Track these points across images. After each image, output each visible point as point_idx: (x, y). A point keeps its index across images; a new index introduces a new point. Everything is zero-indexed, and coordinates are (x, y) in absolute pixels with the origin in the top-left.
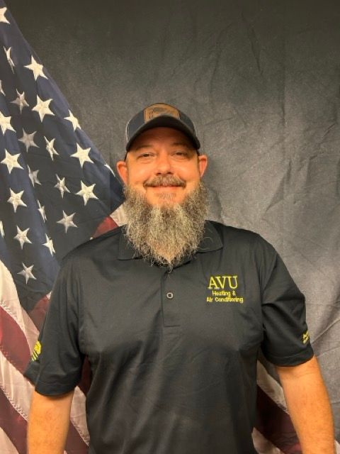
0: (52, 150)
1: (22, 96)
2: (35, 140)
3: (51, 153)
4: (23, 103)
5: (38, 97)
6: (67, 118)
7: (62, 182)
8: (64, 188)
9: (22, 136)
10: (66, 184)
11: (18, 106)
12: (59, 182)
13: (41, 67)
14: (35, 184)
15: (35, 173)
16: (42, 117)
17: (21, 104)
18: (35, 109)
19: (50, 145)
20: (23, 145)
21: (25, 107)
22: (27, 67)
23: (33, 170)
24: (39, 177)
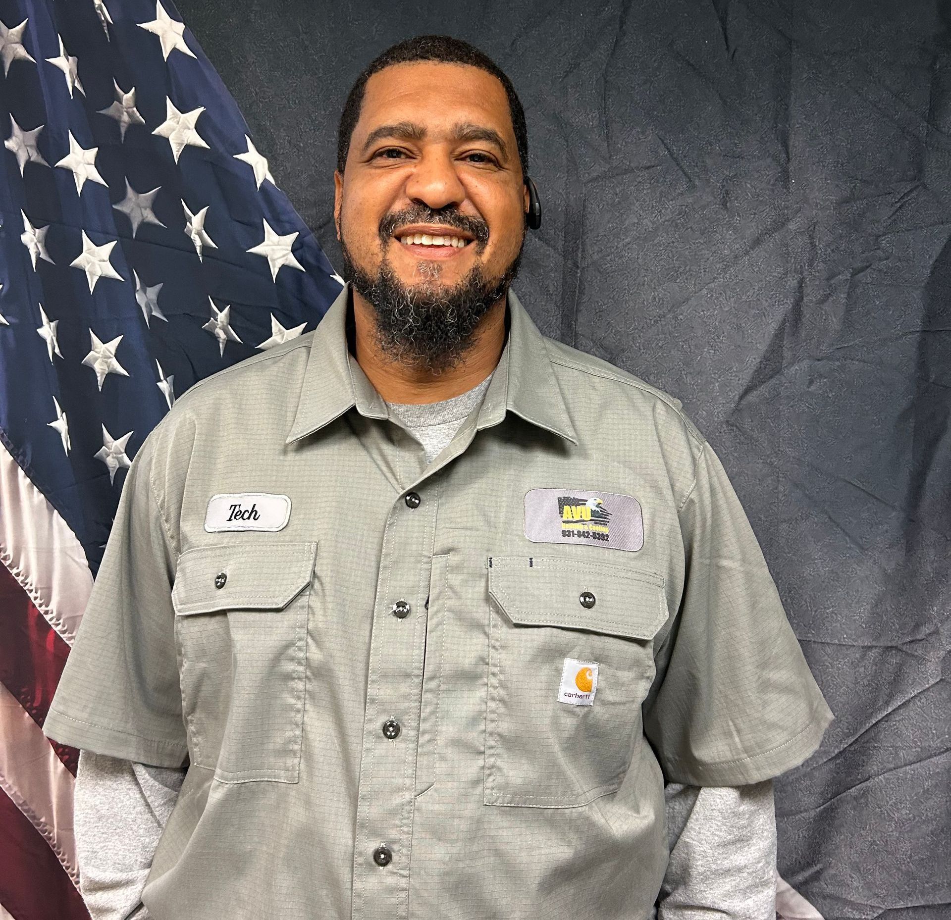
0: (199, 234)
1: (128, 97)
2: (156, 207)
3: (198, 243)
4: (130, 115)
5: (169, 102)
6: (241, 157)
7: (222, 316)
8: (226, 332)
9: (121, 197)
10: (232, 321)
11: (115, 122)
12: (215, 315)
13: (180, 27)
14: (152, 317)
15: (153, 292)
16: (176, 151)
17: (125, 118)
18: (159, 130)
19: (196, 222)
20: (124, 220)
21: (134, 126)
22: (144, 26)
23: (147, 283)
24: (161, 302)
